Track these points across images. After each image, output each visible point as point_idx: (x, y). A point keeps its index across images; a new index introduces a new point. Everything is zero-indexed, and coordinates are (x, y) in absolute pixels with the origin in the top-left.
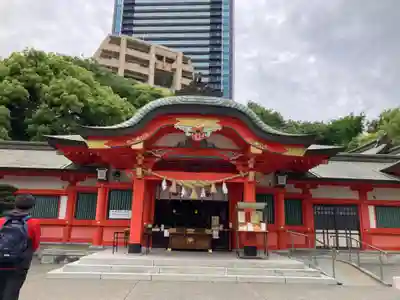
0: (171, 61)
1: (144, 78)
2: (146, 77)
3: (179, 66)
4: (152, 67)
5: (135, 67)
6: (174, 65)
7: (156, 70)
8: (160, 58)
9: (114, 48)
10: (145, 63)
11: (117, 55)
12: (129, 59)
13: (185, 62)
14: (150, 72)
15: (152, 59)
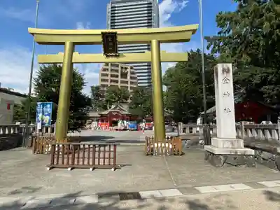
0: (126, 68)
1: (117, 76)
3: (129, 70)
6: (127, 70)
7: (121, 72)
8: (122, 68)
9: (107, 67)
10: (117, 71)
11: (108, 69)
12: (112, 70)
13: (132, 68)
14: (119, 74)
15: (119, 69)
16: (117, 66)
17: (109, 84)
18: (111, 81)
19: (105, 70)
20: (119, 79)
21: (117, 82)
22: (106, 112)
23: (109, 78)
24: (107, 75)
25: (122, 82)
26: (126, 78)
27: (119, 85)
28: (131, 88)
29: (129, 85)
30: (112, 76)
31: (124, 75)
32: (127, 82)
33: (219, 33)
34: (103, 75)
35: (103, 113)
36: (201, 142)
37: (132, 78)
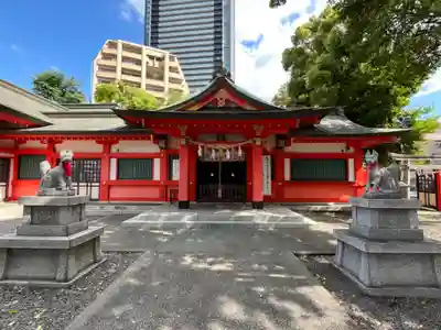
0: (159, 59)
1: (138, 74)
2: (140, 72)
3: (167, 63)
4: (144, 65)
7: (147, 67)
9: (113, 51)
10: (139, 62)
11: (115, 56)
12: (125, 59)
13: (172, 59)
14: (143, 69)
15: (145, 59)
16: (139, 51)
19: (107, 57)
20: (144, 81)
21: (138, 86)
23: (118, 75)
24: (113, 69)
25: (149, 87)
26: (161, 78)
29: (166, 96)
30: (124, 71)
31: (155, 73)
32: (161, 89)
34: (103, 68)
37: (172, 80)
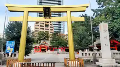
1: (43, 26)
3: (50, 23)
4: (45, 24)
5: (42, 25)
6: (49, 23)
8: (46, 22)
10: (43, 24)
14: (44, 25)
15: (44, 23)
17: (39, 30)
18: (40, 29)
19: (37, 23)
20: (45, 28)
21: (43, 29)
22: (38, 45)
23: (39, 27)
25: (46, 29)
27: (45, 31)
28: (51, 32)
29: (49, 31)
30: (41, 26)
31: (47, 26)
32: (48, 29)
33: (99, 8)
34: (36, 26)
35: (36, 45)
36: (91, 60)
37: (51, 27)
